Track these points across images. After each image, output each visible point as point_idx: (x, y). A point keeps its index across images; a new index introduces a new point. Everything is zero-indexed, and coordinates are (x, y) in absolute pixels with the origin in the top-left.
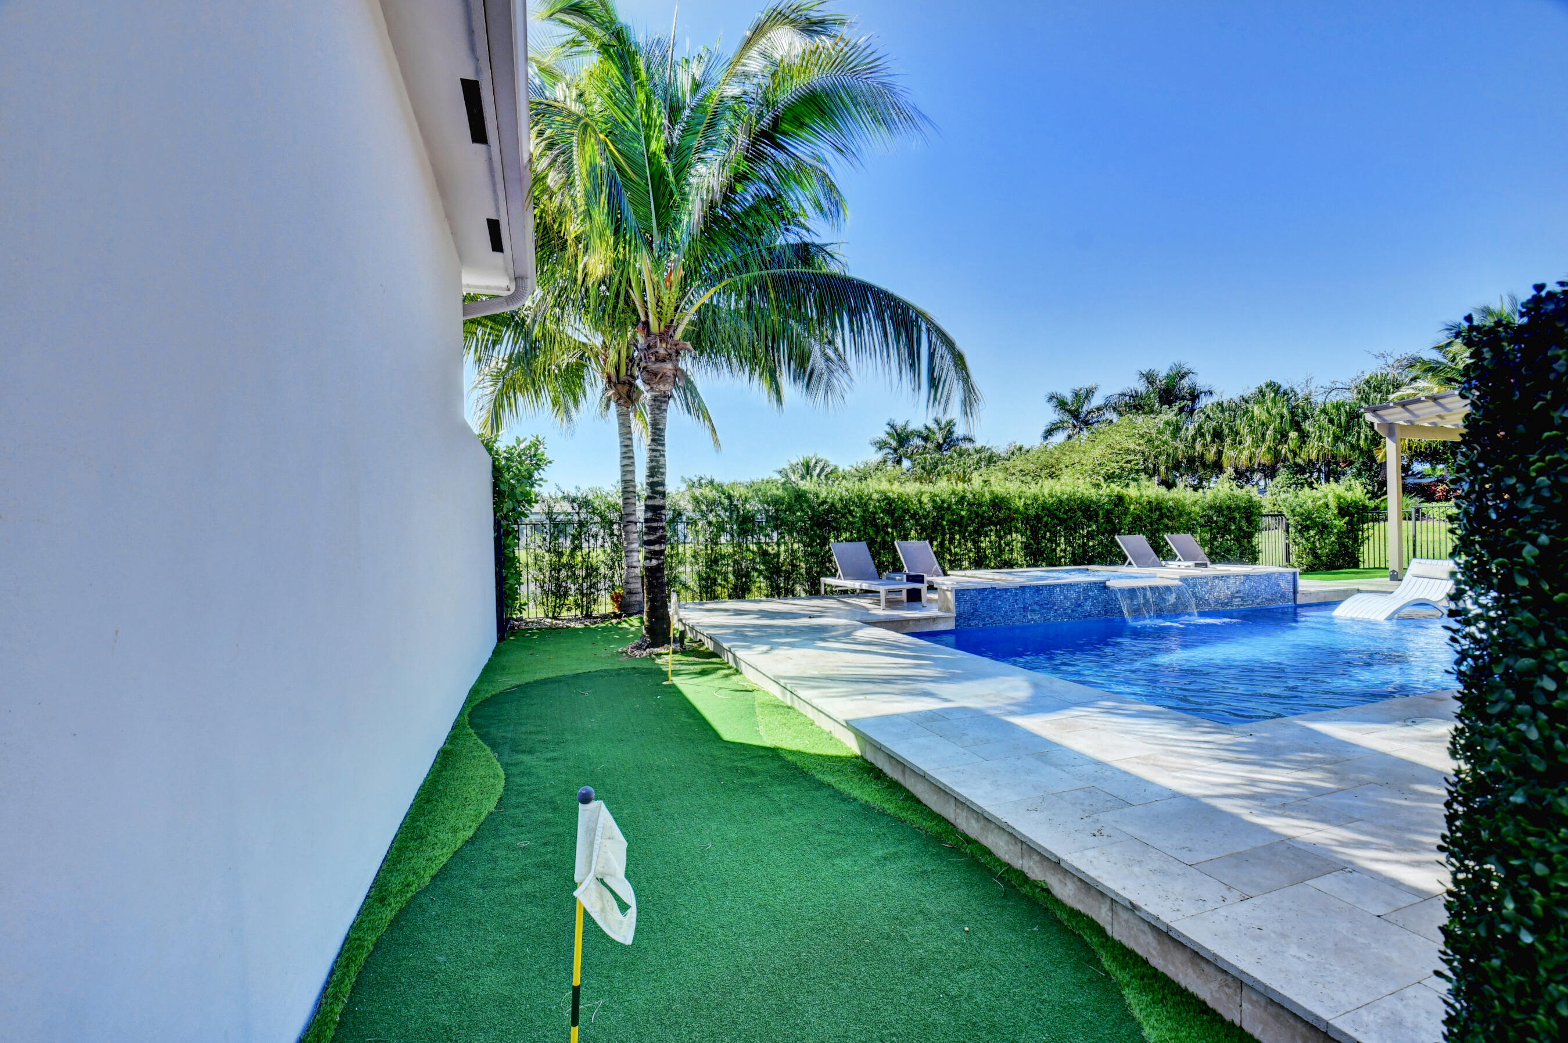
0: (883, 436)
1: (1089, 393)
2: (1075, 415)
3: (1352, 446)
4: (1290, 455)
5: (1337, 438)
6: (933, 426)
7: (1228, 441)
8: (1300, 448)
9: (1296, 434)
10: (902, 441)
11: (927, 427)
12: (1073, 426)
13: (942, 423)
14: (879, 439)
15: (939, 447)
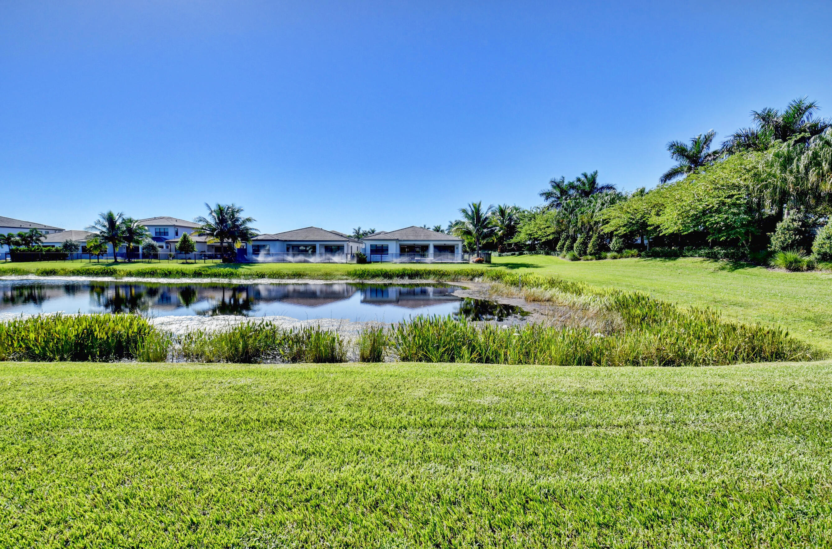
0: (549, 188)
1: (708, 140)
2: (693, 159)
6: (583, 179)
10: (563, 192)
11: (579, 180)
12: (690, 169)
13: (589, 176)
14: (546, 191)
15: (586, 194)
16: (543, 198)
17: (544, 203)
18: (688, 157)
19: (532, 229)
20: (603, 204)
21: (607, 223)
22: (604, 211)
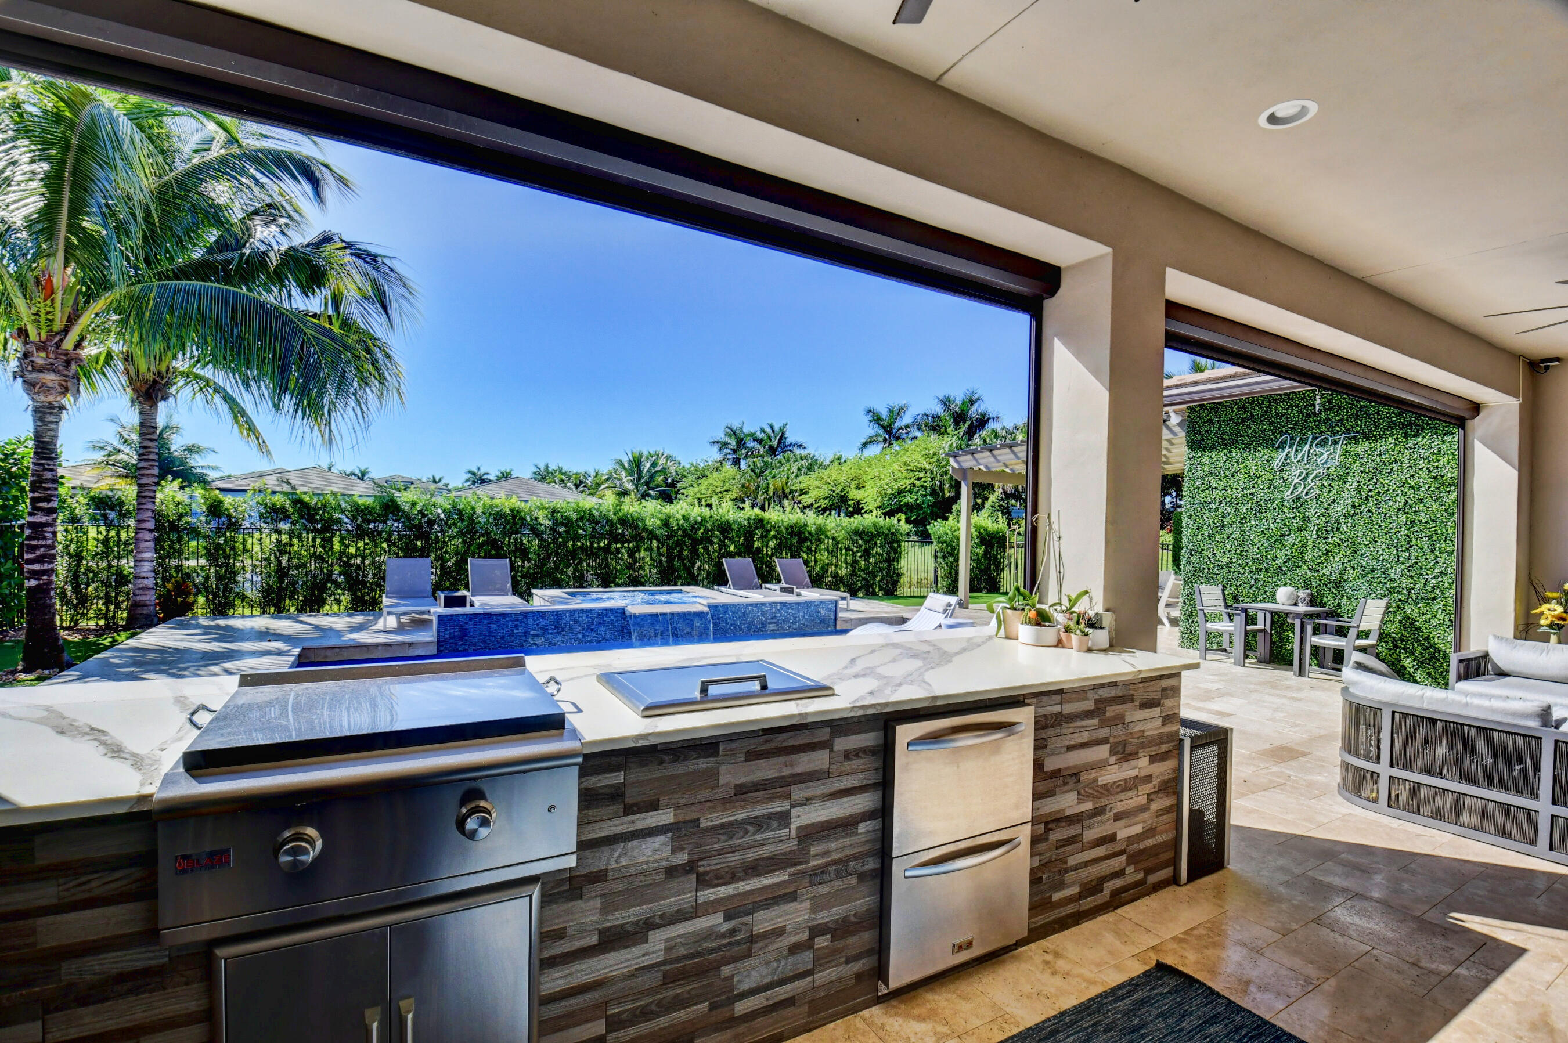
0: (721, 436)
1: (901, 411)
2: (888, 429)
6: (768, 430)
10: (740, 443)
11: (763, 431)
12: (885, 440)
13: (776, 428)
14: (718, 439)
15: (772, 451)
16: (715, 448)
17: (714, 455)
18: (882, 426)
19: (704, 491)
20: (799, 470)
21: (806, 493)
22: (800, 478)
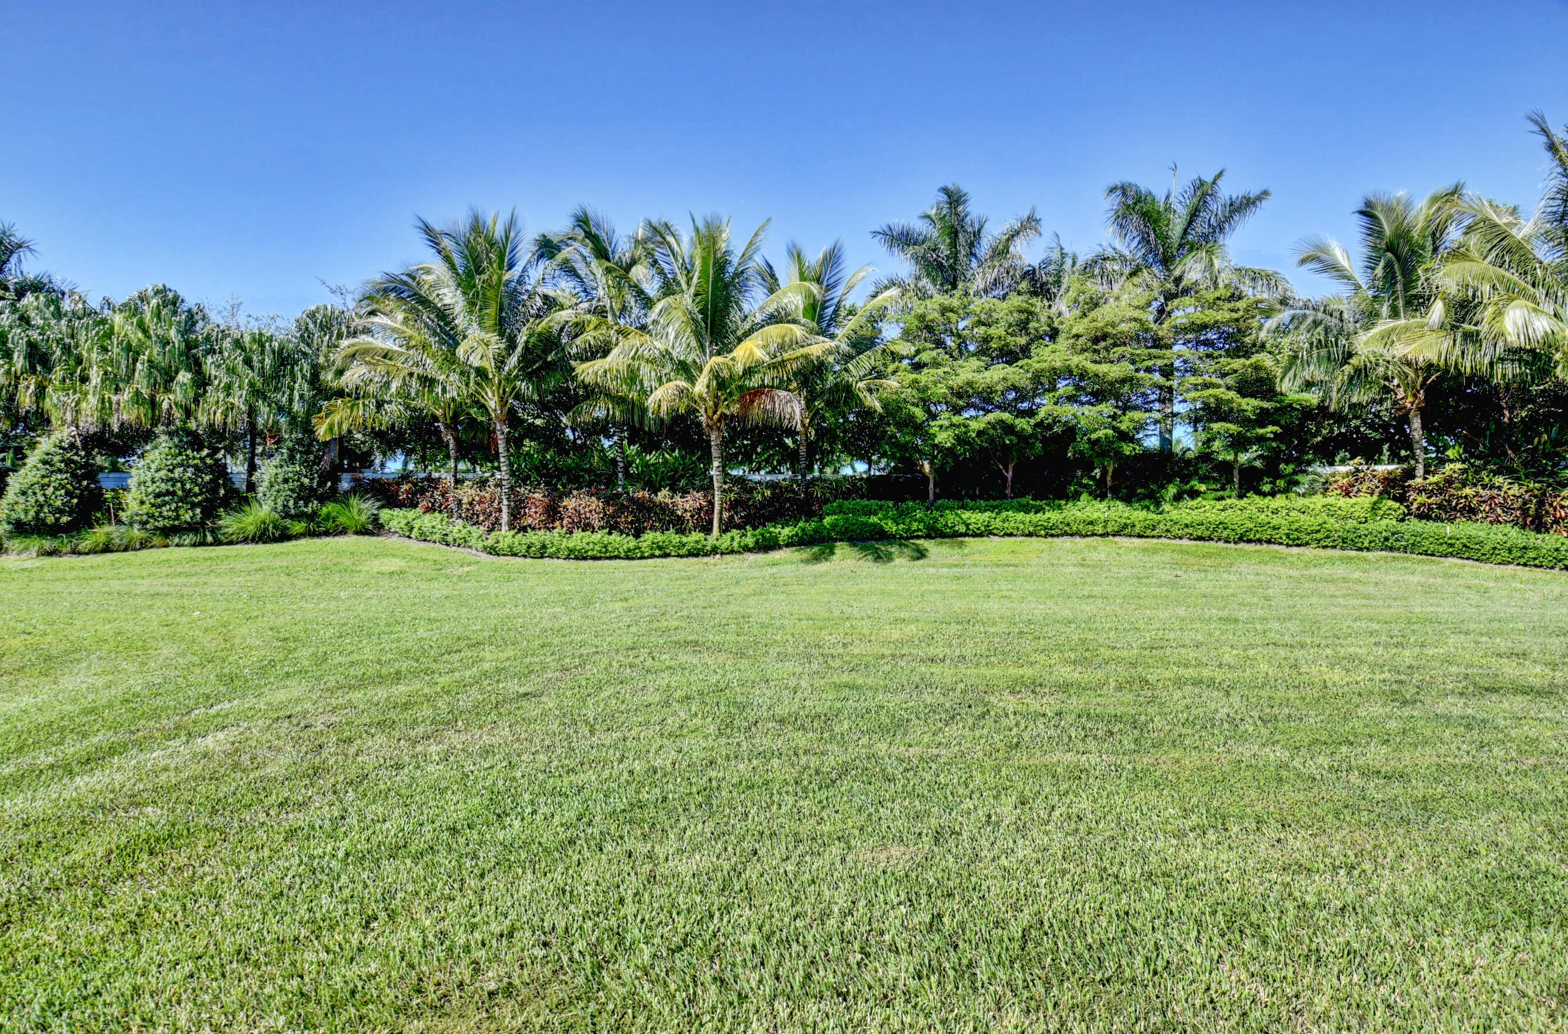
3: (281, 409)
4: (178, 414)
5: (256, 393)
7: (58, 373)
8: (196, 401)
9: (189, 376)
